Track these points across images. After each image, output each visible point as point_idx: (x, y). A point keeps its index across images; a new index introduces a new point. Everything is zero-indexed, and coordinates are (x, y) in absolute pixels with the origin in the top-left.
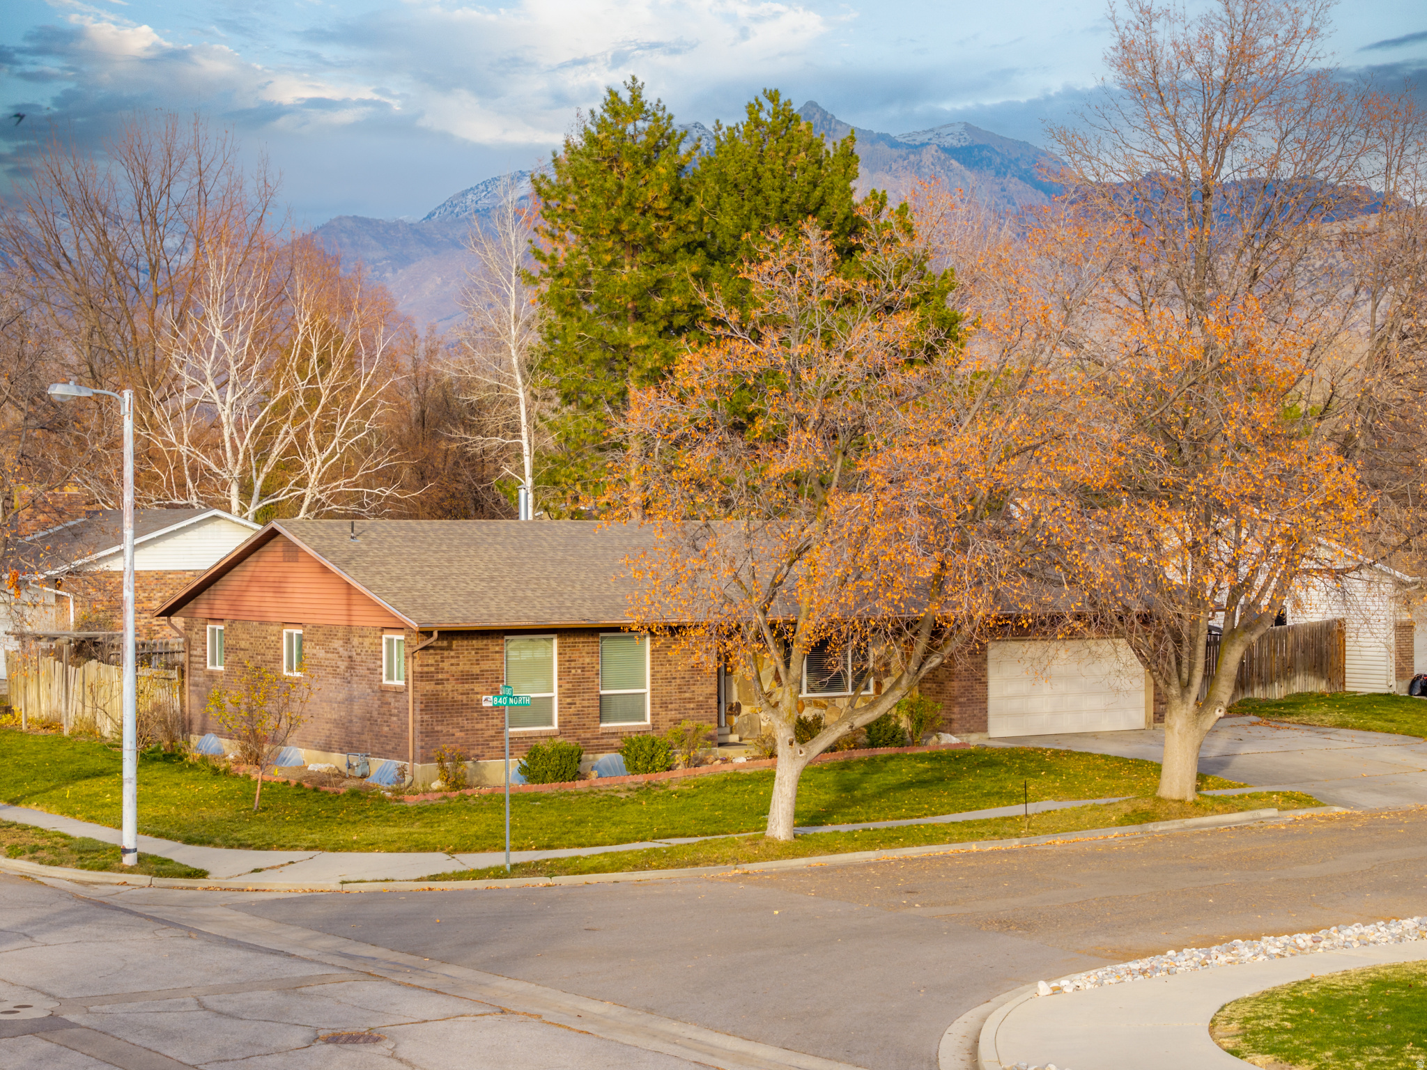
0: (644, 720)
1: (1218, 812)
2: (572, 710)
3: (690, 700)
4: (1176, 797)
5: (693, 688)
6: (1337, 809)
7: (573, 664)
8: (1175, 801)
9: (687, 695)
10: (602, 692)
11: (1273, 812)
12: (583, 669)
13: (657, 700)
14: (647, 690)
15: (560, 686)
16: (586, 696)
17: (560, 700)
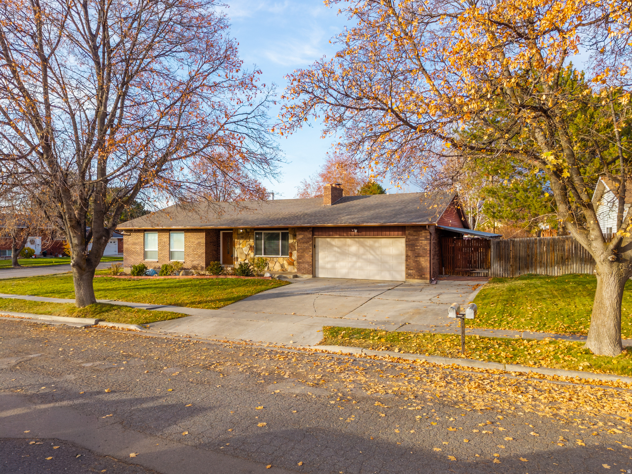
0: (183, 260)
2: (162, 255)
3: (196, 254)
5: (197, 250)
7: (162, 241)
10: (171, 250)
13: (186, 254)
14: (184, 250)
15: (158, 248)
16: (165, 251)
17: (158, 252)
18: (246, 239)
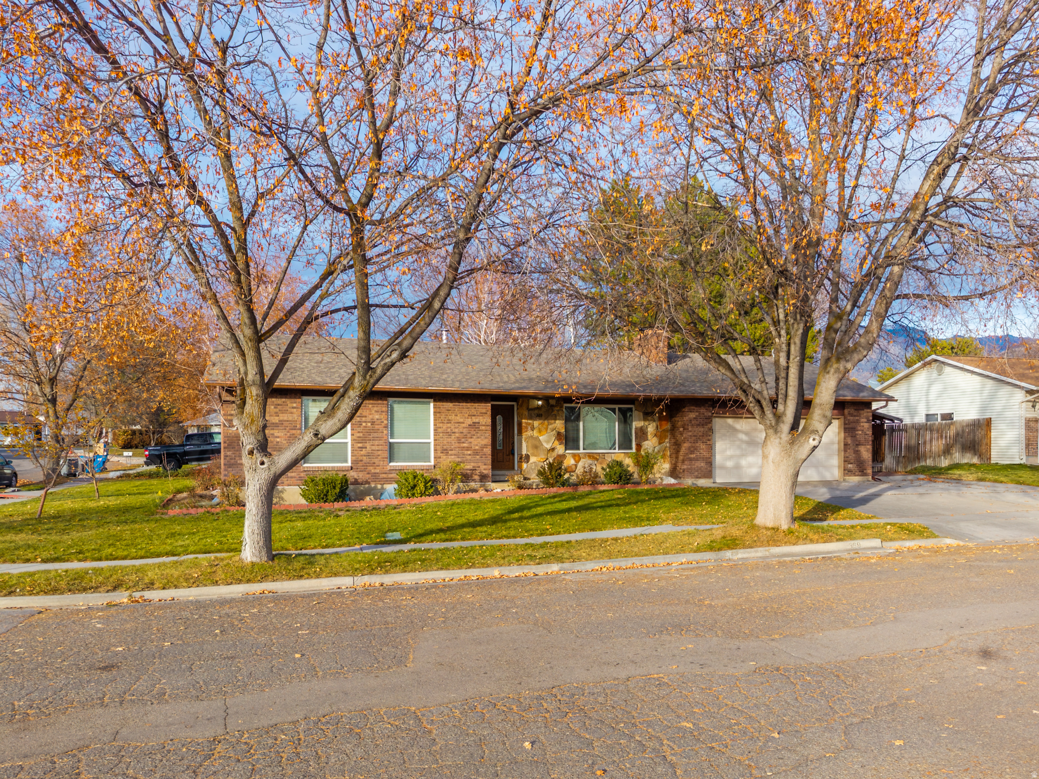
0: (430, 461)
1: (812, 541)
2: (364, 452)
3: (468, 449)
4: (770, 524)
5: (470, 440)
6: (948, 541)
7: (364, 419)
8: (767, 529)
9: (465, 445)
10: (391, 441)
11: (876, 542)
12: (373, 423)
13: (438, 447)
14: (432, 440)
15: (352, 435)
16: (376, 443)
17: (352, 445)
18: (546, 419)
